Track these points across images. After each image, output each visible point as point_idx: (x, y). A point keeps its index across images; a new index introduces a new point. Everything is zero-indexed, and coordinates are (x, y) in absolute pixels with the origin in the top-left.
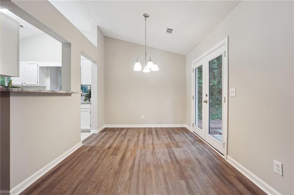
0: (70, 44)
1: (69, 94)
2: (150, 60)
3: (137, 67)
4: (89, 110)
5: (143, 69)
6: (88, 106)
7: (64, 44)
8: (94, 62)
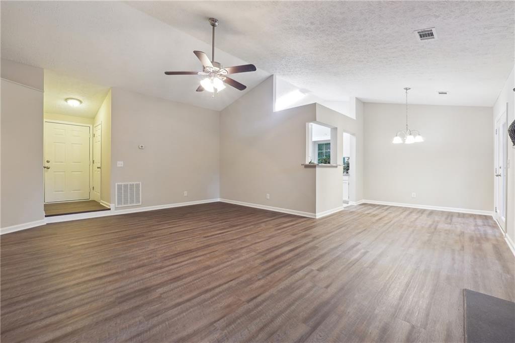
0: (337, 128)
1: (336, 167)
2: (410, 134)
3: (397, 140)
4: (347, 182)
5: (404, 141)
6: (346, 178)
7: (332, 129)
8: (353, 134)
